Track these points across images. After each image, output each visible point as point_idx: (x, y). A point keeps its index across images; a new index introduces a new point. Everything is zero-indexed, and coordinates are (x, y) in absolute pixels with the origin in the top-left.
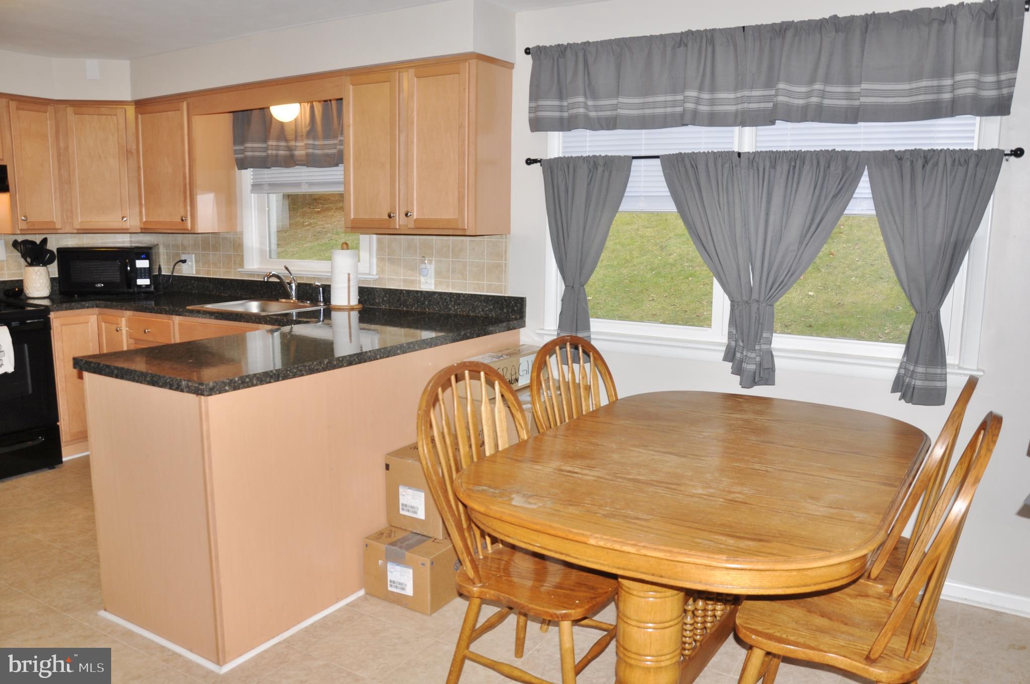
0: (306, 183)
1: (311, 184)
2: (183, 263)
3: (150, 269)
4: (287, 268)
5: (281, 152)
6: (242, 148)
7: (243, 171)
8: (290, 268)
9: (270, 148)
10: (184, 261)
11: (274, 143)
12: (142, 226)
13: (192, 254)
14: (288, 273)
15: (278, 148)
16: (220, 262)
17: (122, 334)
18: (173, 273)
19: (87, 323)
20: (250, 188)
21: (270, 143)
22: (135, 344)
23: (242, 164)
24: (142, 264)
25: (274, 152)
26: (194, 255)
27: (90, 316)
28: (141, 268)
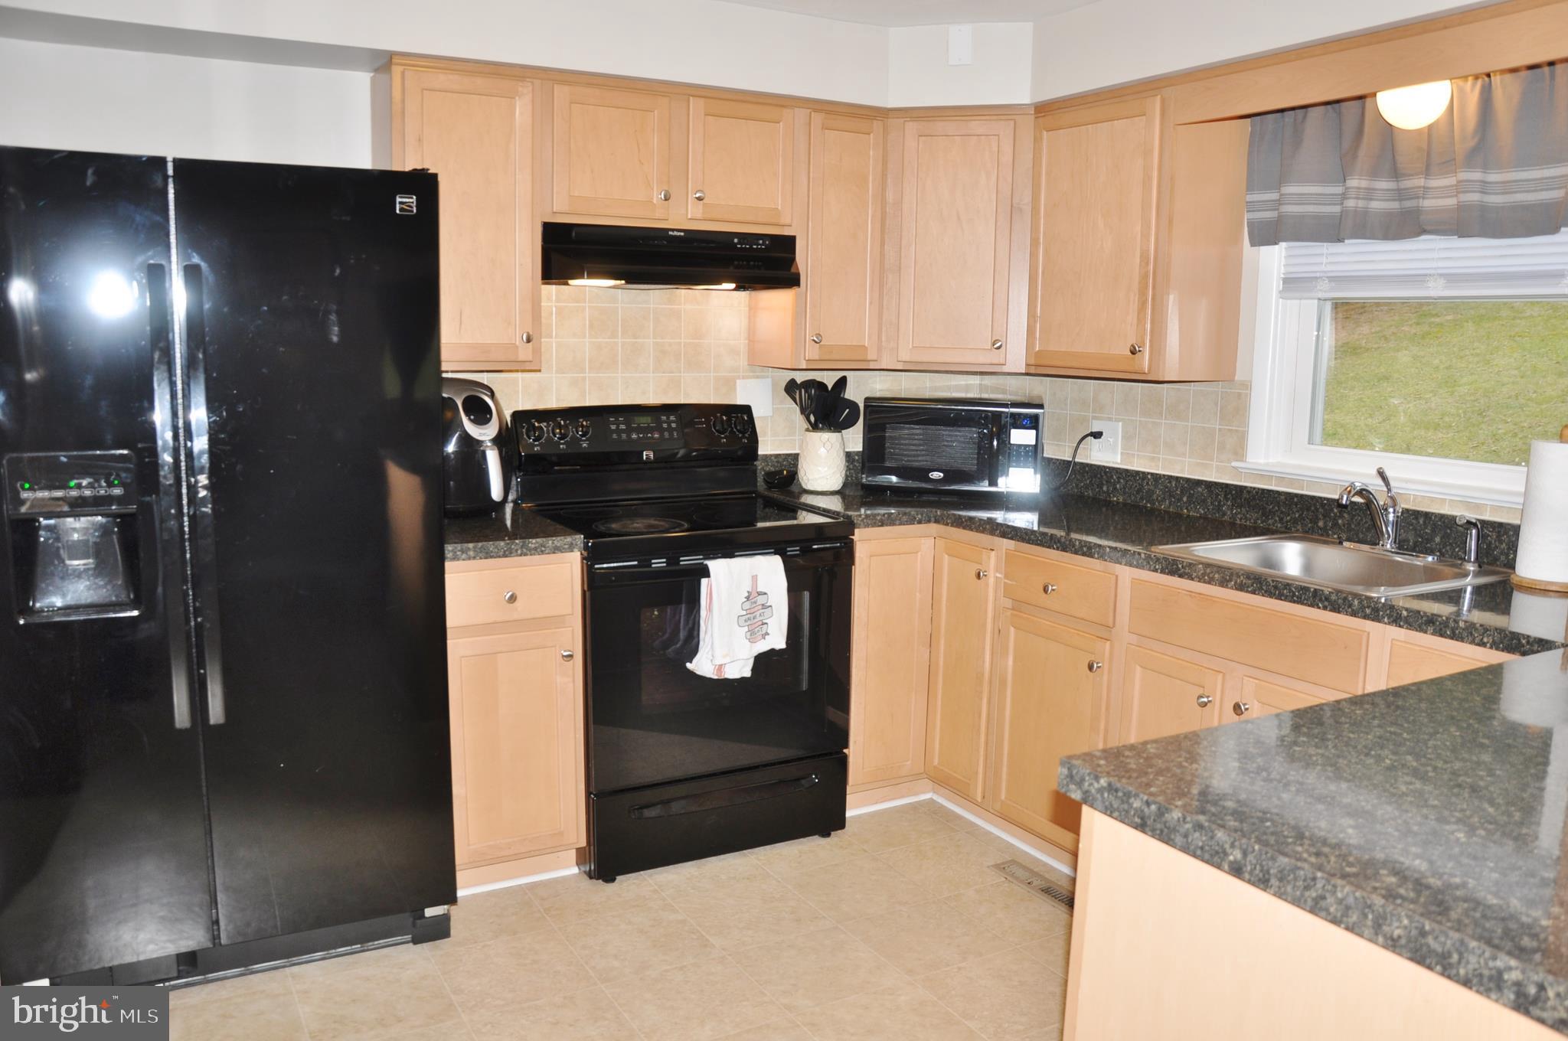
0: (1441, 275)
1: (1452, 278)
2: (1095, 438)
3: (1036, 449)
4: (1381, 474)
5: (1376, 205)
6: (1274, 196)
7: (1264, 250)
8: (1389, 474)
9: (1352, 193)
10: (1097, 435)
11: (1364, 184)
12: (1032, 362)
13: (1118, 420)
14: (1383, 484)
15: (1369, 194)
16: (1185, 444)
17: (987, 585)
18: (1074, 456)
19: (917, 552)
20: (1276, 285)
21: (1353, 182)
22: (1013, 609)
23: (1266, 234)
24: (1021, 437)
25: (1361, 204)
26: (1120, 423)
27: (923, 540)
28: (1020, 446)
